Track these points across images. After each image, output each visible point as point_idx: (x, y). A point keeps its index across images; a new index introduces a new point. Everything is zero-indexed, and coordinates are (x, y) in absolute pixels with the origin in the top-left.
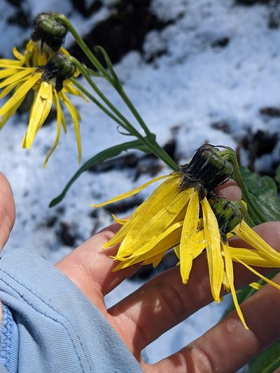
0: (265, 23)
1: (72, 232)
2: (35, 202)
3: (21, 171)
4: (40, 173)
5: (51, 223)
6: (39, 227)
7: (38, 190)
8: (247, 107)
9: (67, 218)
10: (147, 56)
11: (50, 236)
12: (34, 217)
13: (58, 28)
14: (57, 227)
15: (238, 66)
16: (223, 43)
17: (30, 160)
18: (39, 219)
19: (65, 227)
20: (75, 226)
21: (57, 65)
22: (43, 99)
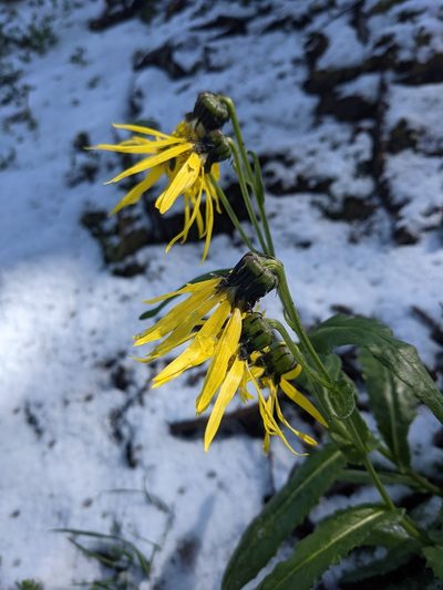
0: (345, 238)
1: (127, 377)
2: (100, 342)
3: (95, 312)
4: (112, 317)
5: (109, 364)
6: (97, 365)
7: (106, 332)
8: (320, 301)
9: (127, 363)
10: (236, 241)
11: (106, 376)
12: (95, 355)
13: (221, 109)
14: (115, 369)
15: (316, 266)
16: (306, 245)
17: (106, 304)
18: (100, 358)
19: (122, 371)
20: (132, 372)
21: (214, 140)
22: (190, 169)
